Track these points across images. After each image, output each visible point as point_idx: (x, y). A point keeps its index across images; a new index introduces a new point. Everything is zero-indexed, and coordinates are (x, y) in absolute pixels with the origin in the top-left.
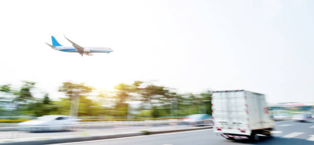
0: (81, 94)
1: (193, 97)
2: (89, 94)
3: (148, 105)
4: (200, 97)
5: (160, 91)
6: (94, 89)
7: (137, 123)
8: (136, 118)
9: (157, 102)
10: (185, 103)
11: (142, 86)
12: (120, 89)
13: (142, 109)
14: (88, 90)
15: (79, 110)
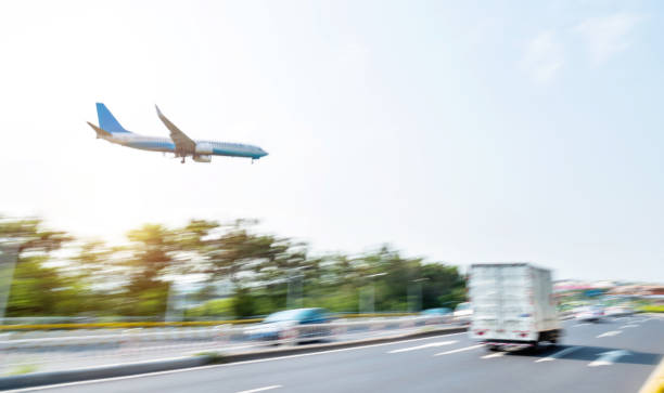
0: (25, 254)
1: (345, 266)
2: (53, 253)
3: (225, 285)
4: (365, 265)
5: (263, 249)
6: (69, 239)
7: (189, 332)
8: (188, 320)
9: (250, 277)
10: (326, 279)
11: (213, 235)
12: (148, 241)
13: (205, 295)
14: (50, 241)
15: (11, 297)
